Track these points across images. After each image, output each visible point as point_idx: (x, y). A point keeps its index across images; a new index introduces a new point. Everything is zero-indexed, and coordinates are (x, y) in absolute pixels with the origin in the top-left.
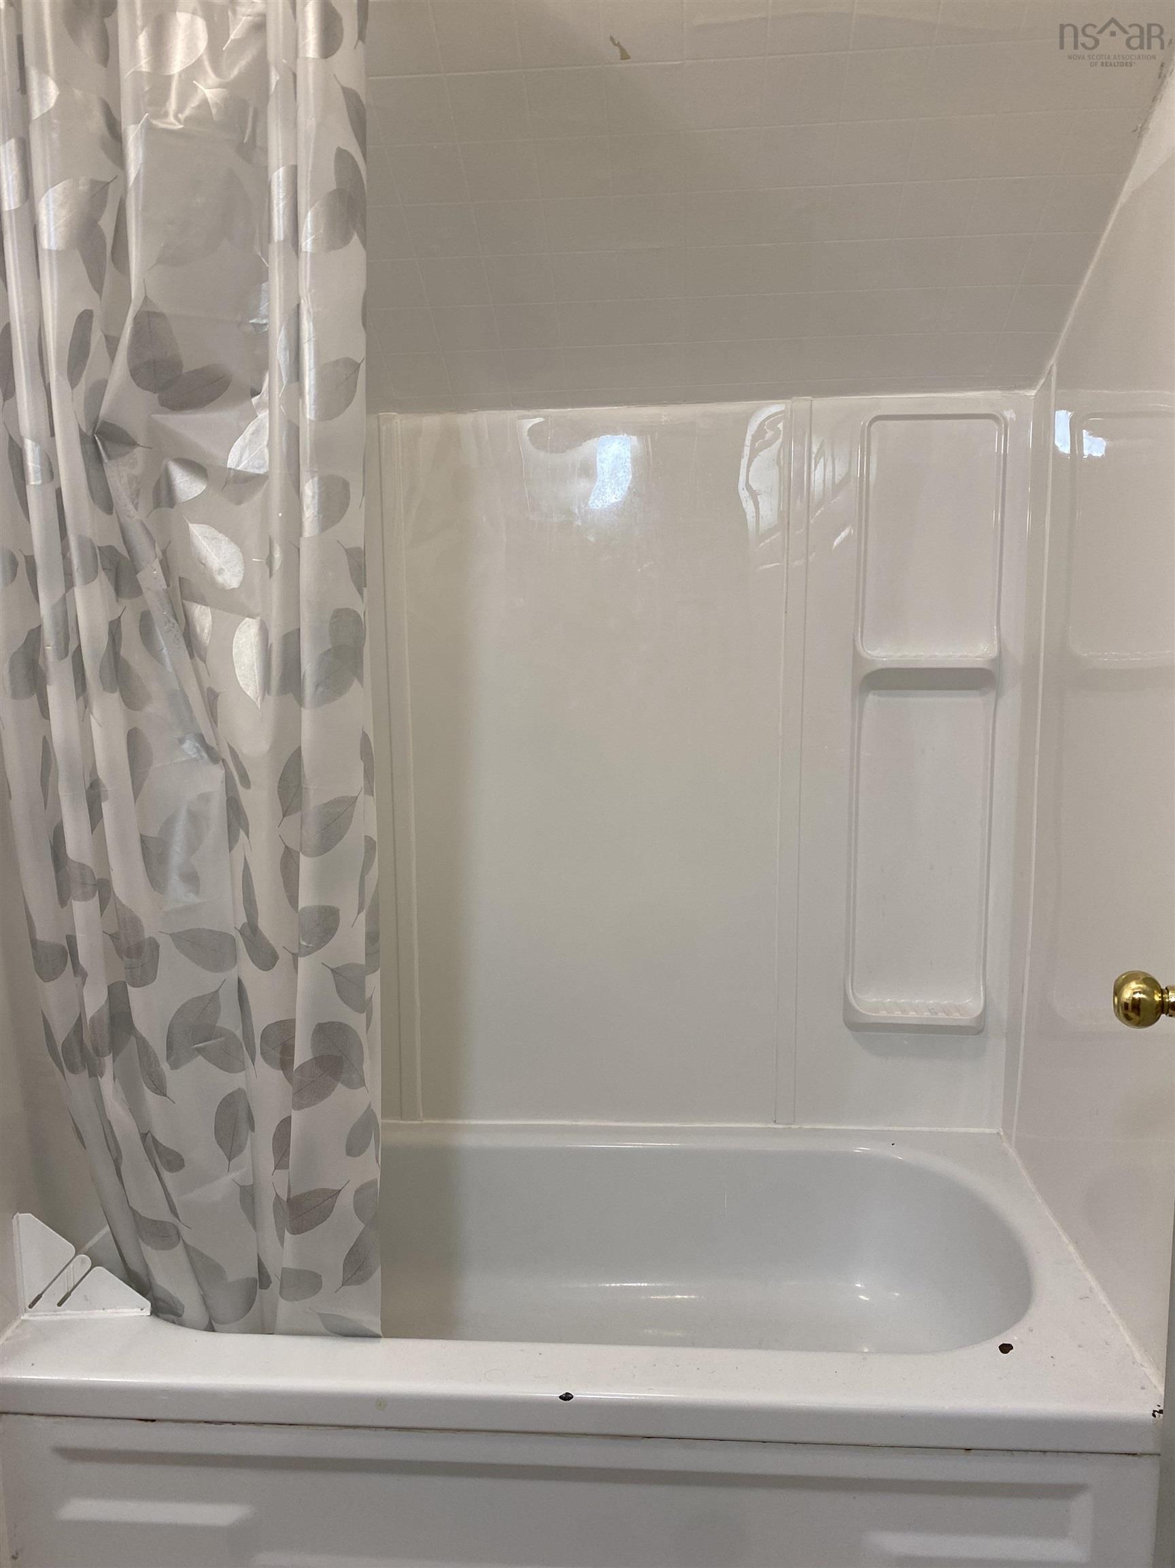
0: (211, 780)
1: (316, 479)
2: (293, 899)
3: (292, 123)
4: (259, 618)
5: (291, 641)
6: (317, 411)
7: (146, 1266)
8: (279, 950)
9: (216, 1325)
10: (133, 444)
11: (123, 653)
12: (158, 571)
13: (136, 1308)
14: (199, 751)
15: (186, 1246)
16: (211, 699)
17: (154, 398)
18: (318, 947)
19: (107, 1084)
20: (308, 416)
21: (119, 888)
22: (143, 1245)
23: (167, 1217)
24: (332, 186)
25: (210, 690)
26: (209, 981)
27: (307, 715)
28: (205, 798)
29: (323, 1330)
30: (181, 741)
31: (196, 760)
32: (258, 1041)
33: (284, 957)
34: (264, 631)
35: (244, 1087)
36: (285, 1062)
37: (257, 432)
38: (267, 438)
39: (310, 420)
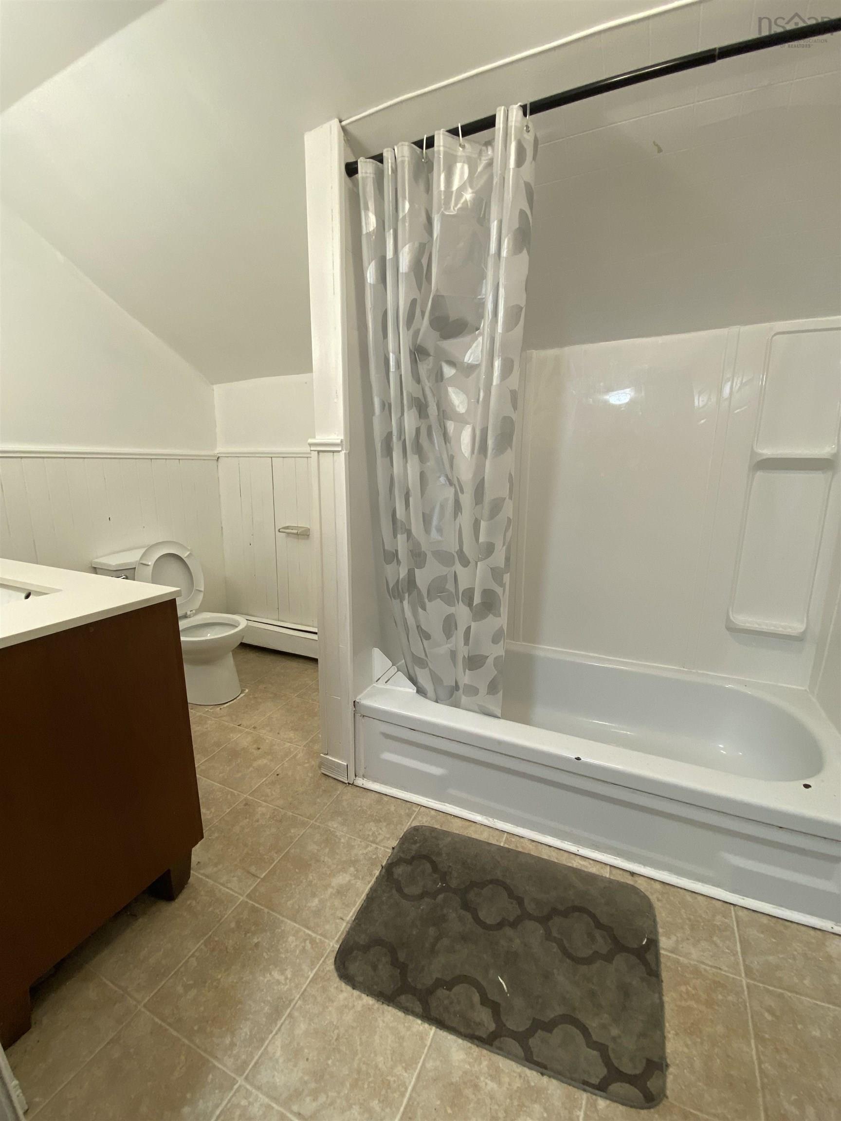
0: (449, 493)
1: (500, 359)
2: (477, 539)
3: (502, 199)
4: (472, 425)
5: (484, 432)
6: (503, 329)
7: (416, 675)
8: (471, 560)
9: (438, 701)
10: (428, 355)
11: (420, 441)
12: (435, 408)
13: (411, 690)
14: (446, 482)
15: (430, 669)
16: (452, 459)
17: (438, 334)
18: (484, 559)
19: (405, 603)
20: (499, 331)
21: (414, 531)
22: (415, 666)
23: (423, 656)
24: (517, 226)
25: (452, 455)
26: (444, 570)
27: (488, 463)
28: (447, 500)
29: (478, 710)
30: (440, 477)
31: (444, 485)
32: (460, 596)
33: (472, 563)
34: (474, 430)
35: (454, 613)
36: (470, 604)
37: (477, 346)
38: (481, 348)
39: (500, 333)
